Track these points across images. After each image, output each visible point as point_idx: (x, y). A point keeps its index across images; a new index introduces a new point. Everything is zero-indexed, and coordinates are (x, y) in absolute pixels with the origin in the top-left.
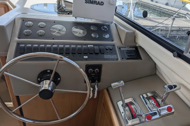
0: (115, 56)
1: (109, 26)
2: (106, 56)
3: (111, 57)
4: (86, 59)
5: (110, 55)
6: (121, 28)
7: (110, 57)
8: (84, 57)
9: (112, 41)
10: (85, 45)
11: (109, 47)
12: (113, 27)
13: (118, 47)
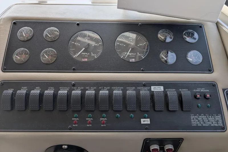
0: (218, 118)
1: (201, 27)
2: (195, 120)
3: (209, 122)
4: (146, 128)
5: (205, 115)
6: (224, 29)
7: (204, 123)
8: (142, 123)
9: (210, 71)
10: (144, 85)
11: (203, 90)
12: (211, 32)
13: (224, 90)
